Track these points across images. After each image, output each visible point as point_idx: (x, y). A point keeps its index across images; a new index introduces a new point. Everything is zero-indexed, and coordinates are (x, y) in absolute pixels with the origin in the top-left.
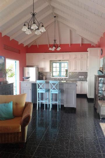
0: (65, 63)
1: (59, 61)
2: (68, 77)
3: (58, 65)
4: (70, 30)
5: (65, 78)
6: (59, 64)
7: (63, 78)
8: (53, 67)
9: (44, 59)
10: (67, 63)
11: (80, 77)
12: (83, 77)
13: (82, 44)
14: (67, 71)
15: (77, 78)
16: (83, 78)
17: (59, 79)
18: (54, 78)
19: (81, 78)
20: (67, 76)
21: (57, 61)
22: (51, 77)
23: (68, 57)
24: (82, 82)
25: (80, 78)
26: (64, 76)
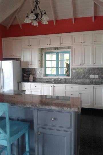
2: (70, 77)
5: (65, 79)
7: (61, 79)
8: (46, 60)
11: (92, 76)
12: (97, 77)
13: (95, 17)
14: (68, 66)
15: (86, 78)
16: (97, 79)
17: (55, 79)
18: (47, 79)
19: (94, 78)
20: (68, 75)
22: (43, 77)
23: (70, 42)
24: (95, 86)
25: (92, 78)
26: (64, 75)
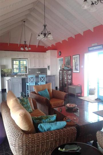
0: (24, 61)
4: (32, 34)
6: (18, 61)
9: (6, 56)
10: (26, 61)
21: (17, 58)
26: (24, 72)
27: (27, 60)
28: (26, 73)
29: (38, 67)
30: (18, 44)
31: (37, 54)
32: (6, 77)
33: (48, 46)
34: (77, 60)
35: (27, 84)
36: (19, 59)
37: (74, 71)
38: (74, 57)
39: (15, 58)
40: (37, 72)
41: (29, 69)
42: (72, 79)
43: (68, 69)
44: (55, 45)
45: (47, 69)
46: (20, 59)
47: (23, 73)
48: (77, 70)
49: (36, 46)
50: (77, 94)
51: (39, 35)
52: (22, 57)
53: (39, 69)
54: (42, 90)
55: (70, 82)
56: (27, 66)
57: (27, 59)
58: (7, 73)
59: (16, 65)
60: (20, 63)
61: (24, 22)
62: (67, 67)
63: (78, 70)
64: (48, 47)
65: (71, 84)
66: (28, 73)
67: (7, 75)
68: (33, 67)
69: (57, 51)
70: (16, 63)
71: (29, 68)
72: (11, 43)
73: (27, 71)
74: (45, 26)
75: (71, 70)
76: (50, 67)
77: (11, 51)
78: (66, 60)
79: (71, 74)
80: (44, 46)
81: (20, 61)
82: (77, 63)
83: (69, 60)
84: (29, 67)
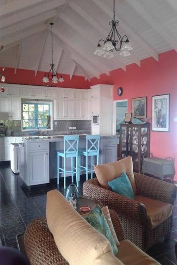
0: (44, 105)
1: (35, 100)
3: (32, 107)
4: (63, 50)
6: (33, 104)
9: (9, 95)
10: (49, 105)
12: (75, 128)
16: (74, 130)
20: (49, 128)
21: (32, 100)
22: (22, 131)
23: (55, 95)
26: (44, 128)
27: (51, 103)
28: (48, 130)
29: (72, 117)
30: (34, 71)
31: (71, 92)
32: (9, 136)
33: (92, 77)
34: (162, 106)
35: (59, 154)
36: (37, 102)
37: (155, 128)
38: (154, 98)
39: (27, 100)
40: (71, 128)
41: (54, 121)
42: (148, 144)
43: (140, 122)
44: (108, 75)
45: (92, 121)
46: (38, 100)
47: (42, 130)
48: (162, 127)
49: (69, 76)
50: (165, 176)
51: (99, 45)
52: (42, 97)
53: (74, 121)
54: (115, 178)
55: (144, 149)
56: (51, 115)
57: (52, 101)
58: (11, 128)
59: (29, 112)
60: (36, 108)
61: (52, 24)
62: (139, 119)
63: (165, 127)
64: (92, 79)
65: (147, 154)
66: (52, 129)
67: (10, 133)
68: (62, 117)
69: (113, 86)
70: (29, 108)
71: (55, 119)
72: (20, 67)
73: (50, 125)
74: (114, 25)
75: (148, 125)
76: (98, 118)
77: (19, 84)
78: (136, 105)
79: (148, 135)
80: (85, 77)
81: (37, 104)
82: (163, 112)
83: (143, 105)
84: (55, 117)
